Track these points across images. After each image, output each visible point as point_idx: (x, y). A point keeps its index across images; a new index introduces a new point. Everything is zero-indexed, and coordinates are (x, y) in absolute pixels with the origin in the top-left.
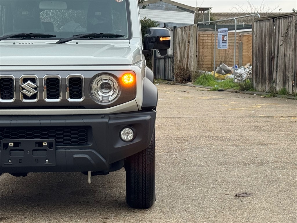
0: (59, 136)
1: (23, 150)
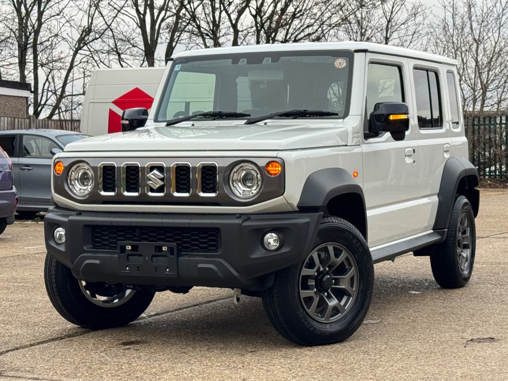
0: (185, 240)
1: (141, 256)
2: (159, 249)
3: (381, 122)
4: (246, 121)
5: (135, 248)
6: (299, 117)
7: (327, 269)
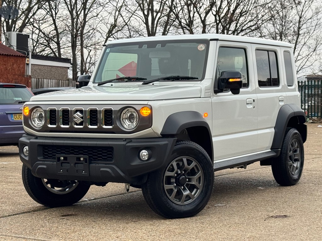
0: (94, 154)
1: (69, 163)
2: (79, 159)
3: (225, 83)
4: (143, 82)
5: (65, 158)
6: (176, 80)
7: (183, 172)
